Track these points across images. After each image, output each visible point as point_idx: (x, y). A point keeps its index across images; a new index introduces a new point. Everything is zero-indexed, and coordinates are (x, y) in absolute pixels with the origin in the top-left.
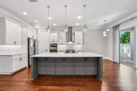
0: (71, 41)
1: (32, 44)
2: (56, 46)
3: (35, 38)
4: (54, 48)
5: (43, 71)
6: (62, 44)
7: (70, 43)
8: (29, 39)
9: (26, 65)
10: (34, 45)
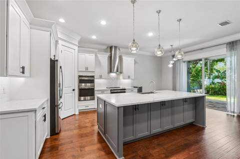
2: (92, 81)
6: (101, 77)
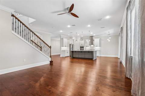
0: (93, 44)
1: (71, 47)
2: (83, 48)
3: (73, 44)
4: (82, 47)
5: (75, 55)
6: (87, 47)
7: (92, 46)
8: (70, 44)
9: (69, 55)
10: (72, 47)
